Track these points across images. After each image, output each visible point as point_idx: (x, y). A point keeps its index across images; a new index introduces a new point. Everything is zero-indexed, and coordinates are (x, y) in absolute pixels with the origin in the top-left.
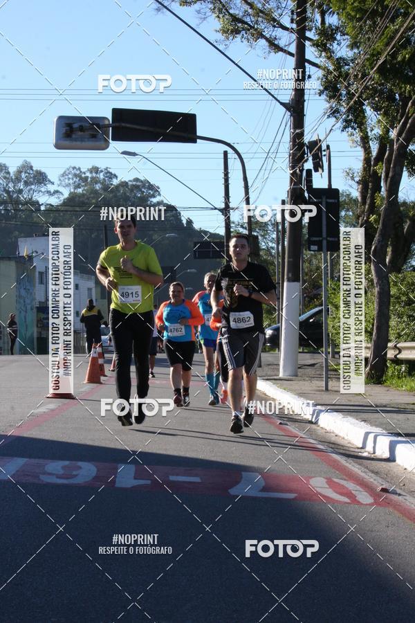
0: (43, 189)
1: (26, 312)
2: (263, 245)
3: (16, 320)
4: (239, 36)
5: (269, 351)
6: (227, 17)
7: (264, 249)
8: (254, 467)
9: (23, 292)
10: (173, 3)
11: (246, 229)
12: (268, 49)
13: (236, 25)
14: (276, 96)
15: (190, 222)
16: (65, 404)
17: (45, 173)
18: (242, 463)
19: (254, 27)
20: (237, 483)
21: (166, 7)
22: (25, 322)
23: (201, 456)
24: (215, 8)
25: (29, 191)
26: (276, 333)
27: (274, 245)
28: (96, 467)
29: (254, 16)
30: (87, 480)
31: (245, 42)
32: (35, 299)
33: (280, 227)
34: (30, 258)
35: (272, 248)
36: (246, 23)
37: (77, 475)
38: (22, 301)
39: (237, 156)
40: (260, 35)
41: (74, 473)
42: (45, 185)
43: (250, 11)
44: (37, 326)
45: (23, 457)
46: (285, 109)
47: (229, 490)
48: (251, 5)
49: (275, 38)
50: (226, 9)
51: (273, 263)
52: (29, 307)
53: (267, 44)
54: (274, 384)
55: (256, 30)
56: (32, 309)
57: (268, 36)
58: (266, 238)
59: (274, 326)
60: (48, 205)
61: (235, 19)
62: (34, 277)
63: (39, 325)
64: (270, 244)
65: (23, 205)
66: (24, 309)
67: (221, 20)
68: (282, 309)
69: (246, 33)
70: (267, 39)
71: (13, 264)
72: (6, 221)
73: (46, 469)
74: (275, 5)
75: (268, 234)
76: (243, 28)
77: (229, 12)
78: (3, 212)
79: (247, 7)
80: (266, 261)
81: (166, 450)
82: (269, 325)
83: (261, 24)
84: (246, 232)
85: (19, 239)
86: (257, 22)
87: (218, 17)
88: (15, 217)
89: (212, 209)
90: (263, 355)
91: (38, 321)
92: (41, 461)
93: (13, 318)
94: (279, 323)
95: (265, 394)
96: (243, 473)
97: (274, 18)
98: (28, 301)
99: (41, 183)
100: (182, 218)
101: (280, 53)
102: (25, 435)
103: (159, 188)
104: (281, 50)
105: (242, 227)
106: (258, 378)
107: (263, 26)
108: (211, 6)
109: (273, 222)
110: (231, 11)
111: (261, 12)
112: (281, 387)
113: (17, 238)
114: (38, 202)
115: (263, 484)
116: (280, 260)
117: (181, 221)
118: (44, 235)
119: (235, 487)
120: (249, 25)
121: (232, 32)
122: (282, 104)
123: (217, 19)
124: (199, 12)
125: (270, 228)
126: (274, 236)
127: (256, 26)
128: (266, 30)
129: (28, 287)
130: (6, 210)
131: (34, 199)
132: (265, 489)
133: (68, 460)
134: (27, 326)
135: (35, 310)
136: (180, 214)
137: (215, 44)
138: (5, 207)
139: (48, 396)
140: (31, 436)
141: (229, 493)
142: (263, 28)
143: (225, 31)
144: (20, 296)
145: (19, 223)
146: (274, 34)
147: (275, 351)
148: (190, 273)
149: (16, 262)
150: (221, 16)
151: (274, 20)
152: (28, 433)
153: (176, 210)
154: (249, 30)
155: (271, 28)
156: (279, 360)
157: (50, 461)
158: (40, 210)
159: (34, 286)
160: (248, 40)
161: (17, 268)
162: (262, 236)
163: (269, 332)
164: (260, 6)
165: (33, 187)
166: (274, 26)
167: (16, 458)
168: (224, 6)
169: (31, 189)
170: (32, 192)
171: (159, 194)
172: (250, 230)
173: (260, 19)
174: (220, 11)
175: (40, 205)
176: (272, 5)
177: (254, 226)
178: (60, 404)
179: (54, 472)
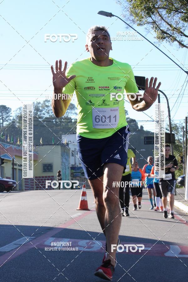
0: (73, 112)
1: (66, 169)
2: (176, 138)
3: (61, 173)
4: (165, 40)
5: (179, 188)
6: (159, 31)
7: (177, 140)
8: (175, 243)
9: (64, 160)
10: (134, 25)
11: (168, 130)
12: (178, 46)
13: (163, 35)
14: (182, 68)
15: (142, 127)
16: (85, 213)
17: (74, 105)
18: (170, 241)
19: (172, 36)
20: (168, 250)
21: (131, 27)
22: (65, 174)
23: (150, 238)
24: (154, 27)
25: (67, 113)
26: (183, 179)
27: (182, 138)
28: (102, 243)
29: (172, 31)
30: (98, 249)
31: (168, 43)
32: (69, 163)
33: (185, 130)
34: (68, 144)
35: (181, 139)
36: (168, 34)
37: (93, 247)
38: (64, 164)
39: (164, 96)
40: (175, 40)
41: (92, 246)
42: (74, 110)
43: (170, 28)
44: (71, 176)
45: (67, 238)
46: (187, 74)
47: (165, 254)
48: (170, 25)
49: (182, 41)
50: (159, 27)
51: (181, 146)
52: (67, 167)
53: (178, 44)
54: (183, 203)
55: (173, 37)
56: (68, 168)
57: (178, 40)
58: (178, 135)
59: (182, 176)
60: (75, 119)
61: (163, 32)
62: (69, 153)
63: (72, 176)
64: (180, 138)
65: (64, 119)
66: (65, 168)
67: (157, 32)
68: (186, 168)
69: (168, 39)
70: (178, 41)
71: (59, 147)
72: (56, 127)
73: (78, 244)
74: (182, 25)
75: (178, 133)
76: (167, 36)
77: (160, 29)
78: (54, 123)
79: (169, 26)
80: (178, 145)
81: (134, 235)
82: (180, 176)
83: (175, 34)
84: (169, 132)
85: (62, 135)
86: (173, 34)
87: (155, 31)
88: (60, 125)
89: (153, 121)
90: (177, 190)
91: (71, 174)
92: (76, 240)
93: (59, 172)
94: (184, 174)
95: (178, 208)
96: (170, 246)
97: (181, 31)
98: (66, 164)
99: (72, 109)
100: (138, 126)
101: (184, 48)
102: (68, 228)
103: (127, 111)
104: (185, 46)
105: (167, 129)
106: (175, 200)
107: (176, 35)
108: (152, 26)
109: (181, 127)
110: (161, 28)
111: (175, 28)
112: (186, 204)
113: (61, 135)
114: (71, 118)
115: (180, 251)
116: (185, 145)
117: (137, 127)
118: (74, 133)
119: (167, 252)
120: (170, 35)
121: (162, 38)
122: (185, 72)
123: (155, 32)
124: (146, 29)
125: (180, 130)
126: (182, 133)
127: (173, 36)
128: (177, 37)
129: (67, 158)
130: (56, 122)
131: (69, 117)
132: (181, 253)
133: (88, 240)
134: (66, 176)
135: (70, 169)
136: (137, 123)
137: (154, 44)
138: (56, 120)
139: (78, 209)
140: (70, 228)
141: (165, 255)
142: (176, 36)
143: (159, 38)
144: (63, 162)
145: (62, 128)
146: (181, 39)
147: (182, 187)
148: (142, 151)
149: (61, 146)
150: (156, 30)
151: (181, 32)
152: (69, 226)
153: (136, 122)
154: (169, 37)
155: (180, 36)
156: (184, 192)
157: (80, 240)
158: (72, 122)
159: (69, 157)
160: (169, 42)
161: (61, 149)
162: (176, 134)
163: (179, 179)
164: (174, 26)
165: (68, 111)
166: (181, 35)
167: (64, 239)
168: (158, 26)
169: (68, 112)
170: (68, 113)
171: (128, 114)
172: (171, 131)
173: (175, 32)
174: (156, 28)
175: (72, 119)
176: (180, 25)
177: (172, 129)
178: (83, 213)
179: (82, 245)
